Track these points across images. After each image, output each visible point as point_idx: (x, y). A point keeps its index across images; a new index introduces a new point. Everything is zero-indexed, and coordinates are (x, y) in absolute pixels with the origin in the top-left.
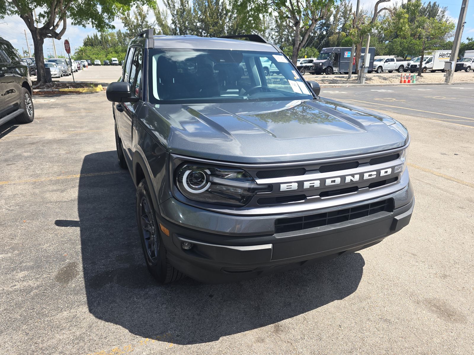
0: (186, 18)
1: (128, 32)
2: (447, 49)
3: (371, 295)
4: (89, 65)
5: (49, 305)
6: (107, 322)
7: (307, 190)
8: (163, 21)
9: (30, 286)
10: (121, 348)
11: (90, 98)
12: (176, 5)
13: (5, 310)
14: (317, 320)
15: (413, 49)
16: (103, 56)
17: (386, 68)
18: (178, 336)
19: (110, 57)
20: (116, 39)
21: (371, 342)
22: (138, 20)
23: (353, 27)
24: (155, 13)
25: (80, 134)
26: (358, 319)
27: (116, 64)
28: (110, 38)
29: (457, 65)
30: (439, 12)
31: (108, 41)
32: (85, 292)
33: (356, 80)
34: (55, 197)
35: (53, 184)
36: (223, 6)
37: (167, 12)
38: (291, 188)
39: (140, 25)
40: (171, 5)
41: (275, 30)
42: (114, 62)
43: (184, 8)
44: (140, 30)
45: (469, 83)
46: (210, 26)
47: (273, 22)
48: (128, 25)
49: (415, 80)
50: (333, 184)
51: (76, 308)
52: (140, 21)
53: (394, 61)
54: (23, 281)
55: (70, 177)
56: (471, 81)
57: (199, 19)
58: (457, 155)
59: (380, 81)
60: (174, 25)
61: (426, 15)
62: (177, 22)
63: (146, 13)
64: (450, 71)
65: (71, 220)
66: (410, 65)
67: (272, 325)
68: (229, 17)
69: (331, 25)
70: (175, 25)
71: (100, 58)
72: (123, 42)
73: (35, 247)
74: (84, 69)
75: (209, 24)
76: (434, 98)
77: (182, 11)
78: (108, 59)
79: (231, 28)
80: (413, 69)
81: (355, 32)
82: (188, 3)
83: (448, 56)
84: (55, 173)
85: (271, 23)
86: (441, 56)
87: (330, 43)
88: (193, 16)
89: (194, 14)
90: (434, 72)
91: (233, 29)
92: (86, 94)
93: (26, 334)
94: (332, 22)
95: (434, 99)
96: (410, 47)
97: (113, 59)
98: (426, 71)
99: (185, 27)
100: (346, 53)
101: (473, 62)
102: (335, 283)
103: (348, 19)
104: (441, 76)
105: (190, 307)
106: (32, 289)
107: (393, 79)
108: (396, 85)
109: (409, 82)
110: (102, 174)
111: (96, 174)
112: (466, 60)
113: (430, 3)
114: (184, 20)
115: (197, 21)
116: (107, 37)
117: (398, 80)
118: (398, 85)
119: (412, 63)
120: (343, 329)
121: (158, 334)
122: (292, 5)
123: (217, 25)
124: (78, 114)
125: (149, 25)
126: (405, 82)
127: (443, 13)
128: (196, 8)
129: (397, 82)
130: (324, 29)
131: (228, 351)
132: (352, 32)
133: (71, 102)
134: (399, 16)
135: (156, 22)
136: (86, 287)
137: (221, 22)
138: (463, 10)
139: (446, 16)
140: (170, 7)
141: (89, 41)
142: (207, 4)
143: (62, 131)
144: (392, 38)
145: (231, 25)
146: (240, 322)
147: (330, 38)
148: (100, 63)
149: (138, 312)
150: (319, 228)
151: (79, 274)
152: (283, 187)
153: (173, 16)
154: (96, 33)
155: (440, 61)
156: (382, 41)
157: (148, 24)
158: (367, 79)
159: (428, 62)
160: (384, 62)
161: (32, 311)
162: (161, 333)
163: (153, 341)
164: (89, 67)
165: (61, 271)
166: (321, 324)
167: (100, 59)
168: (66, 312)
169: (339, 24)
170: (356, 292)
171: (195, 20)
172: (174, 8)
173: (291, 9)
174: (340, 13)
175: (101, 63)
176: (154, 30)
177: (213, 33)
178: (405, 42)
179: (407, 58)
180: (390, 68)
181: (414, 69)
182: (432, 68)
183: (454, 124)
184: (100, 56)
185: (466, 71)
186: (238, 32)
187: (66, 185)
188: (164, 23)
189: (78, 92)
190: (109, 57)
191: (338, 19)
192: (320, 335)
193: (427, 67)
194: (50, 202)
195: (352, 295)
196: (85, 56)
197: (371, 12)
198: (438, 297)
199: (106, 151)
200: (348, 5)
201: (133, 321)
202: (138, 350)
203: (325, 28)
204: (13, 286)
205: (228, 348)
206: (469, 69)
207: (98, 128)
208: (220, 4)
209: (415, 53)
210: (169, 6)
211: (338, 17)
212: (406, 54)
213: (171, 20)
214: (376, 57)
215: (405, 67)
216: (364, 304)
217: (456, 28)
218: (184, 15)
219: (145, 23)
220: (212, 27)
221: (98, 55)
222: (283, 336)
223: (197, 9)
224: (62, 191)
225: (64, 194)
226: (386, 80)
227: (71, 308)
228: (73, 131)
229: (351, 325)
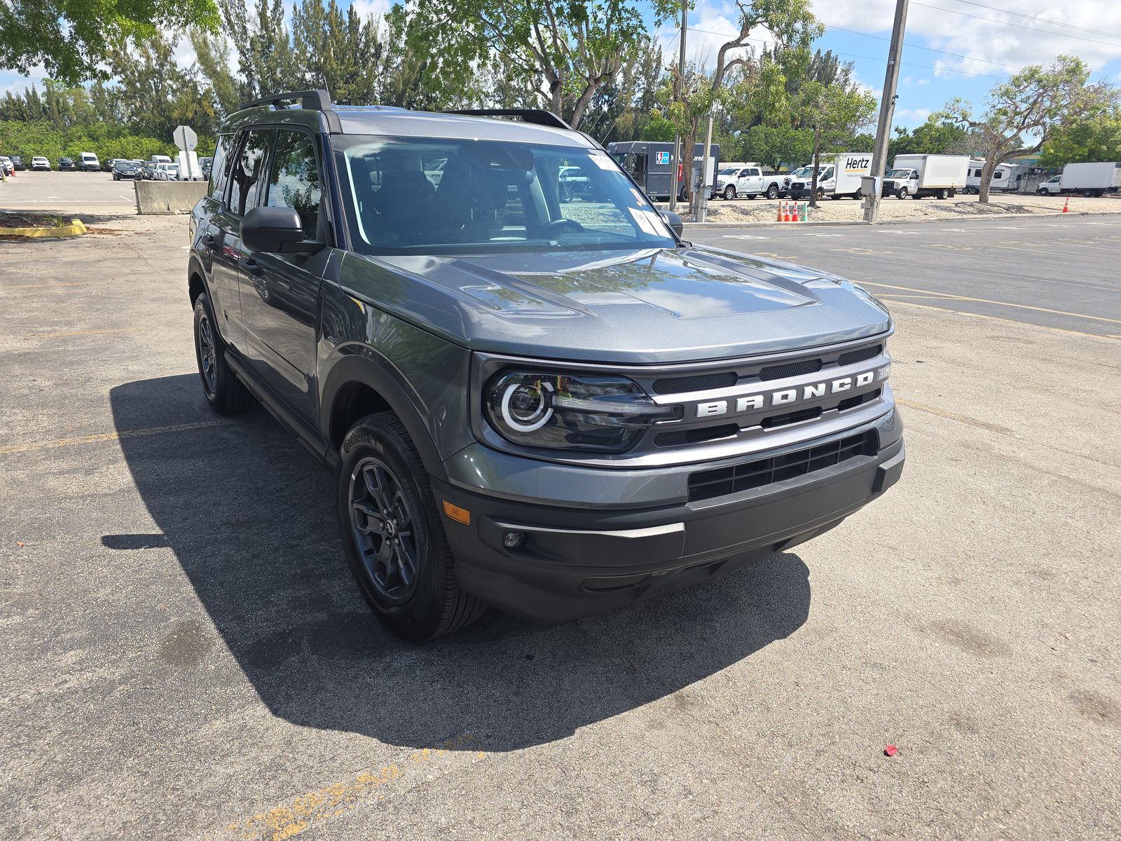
0: (275, 60)
1: (123, 87)
2: (858, 151)
3: (835, 625)
4: (17, 168)
5: (171, 711)
6: (324, 729)
7: (742, 414)
8: (216, 63)
9: (105, 679)
10: (375, 774)
11: (59, 251)
12: (248, 26)
13: (64, 733)
14: (751, 679)
15: (792, 150)
16: (54, 145)
17: (743, 189)
18: (488, 737)
19: (76, 149)
20: (89, 104)
21: (860, 705)
22: (148, 58)
23: (676, 98)
24: (194, 43)
25: (72, 339)
26: (825, 668)
27: (92, 169)
28: (71, 102)
29: (885, 183)
30: (838, 72)
31: (67, 110)
32: (246, 679)
33: (687, 213)
34: (74, 485)
35: (56, 458)
36: (367, 35)
37: (225, 43)
38: (715, 411)
39: (155, 71)
40: (236, 28)
41: (494, 96)
42: (87, 163)
43: (270, 35)
44: (155, 82)
45: (910, 222)
46: (338, 81)
47: (488, 80)
48: (123, 71)
49: (806, 214)
50: (785, 401)
51: (239, 710)
52: (154, 62)
53: (758, 175)
54: (82, 670)
55: (92, 440)
56: (913, 218)
57: (309, 64)
58: (922, 362)
59: (735, 216)
60: (247, 76)
61: (813, 77)
62: (253, 67)
63: (170, 42)
64: (873, 197)
65: (141, 533)
66: (791, 183)
67: (669, 696)
68: (384, 63)
69: (619, 91)
70: (250, 76)
71: (48, 151)
72: (109, 113)
73: (77, 598)
74: (8, 179)
75: (336, 75)
76: (851, 251)
77: (265, 42)
78: (70, 155)
79: (391, 88)
80: (797, 192)
81: (680, 110)
82: (279, 25)
83: (863, 166)
84: (50, 432)
85: (485, 80)
86: (850, 164)
87: (618, 131)
88: (294, 56)
89: (296, 51)
90: (838, 199)
91: (394, 90)
92: (44, 241)
93: (143, 775)
94: (621, 84)
95: (852, 255)
96: (786, 146)
97: (85, 154)
98: (823, 197)
99: (274, 80)
100: (659, 155)
101: (911, 178)
102: (764, 611)
103: (653, 79)
104: (854, 209)
105: (493, 682)
106: (112, 686)
107: (761, 214)
108: (771, 226)
109: (795, 218)
110: (174, 428)
111: (159, 429)
112: (898, 174)
113: (819, 52)
114: (273, 64)
115: (304, 69)
116: (65, 99)
117: (771, 214)
118: (775, 224)
119: (794, 179)
120: (803, 687)
121: (445, 739)
122: (541, 42)
123: (355, 79)
124: (46, 291)
125: (179, 73)
126: (787, 218)
127: (847, 75)
128: (302, 37)
129: (769, 218)
130: (604, 100)
131: (600, 751)
132: (674, 110)
133: (10, 261)
134: (768, 78)
135: (198, 65)
136: (243, 667)
137: (364, 73)
138: (891, 70)
139: (852, 82)
140: (234, 32)
141: (12, 107)
142: (327, 28)
143: (19, 333)
144: (748, 125)
145: (389, 80)
146: (604, 697)
147: (617, 120)
148: (47, 164)
149: (385, 703)
150: (760, 488)
151: (215, 644)
152: (703, 410)
153: (242, 52)
154: (34, 89)
155: (849, 176)
156: (727, 132)
157: (177, 70)
158: (710, 213)
159: (825, 178)
160: (739, 177)
161: (134, 729)
162: (451, 736)
163: (440, 752)
164: (18, 173)
165: (168, 641)
166: (760, 684)
167: (47, 153)
168: (218, 722)
169: (637, 90)
170: (807, 622)
171: (300, 65)
172: (246, 33)
173: (539, 51)
174: (637, 65)
175: (51, 163)
176: (195, 86)
177: (346, 98)
178: (775, 133)
179: (781, 169)
180: (752, 189)
181: (800, 191)
182: (834, 190)
183: (902, 303)
184: (46, 147)
185: (900, 198)
186: (407, 99)
187: (91, 458)
188: (218, 69)
189: (19, 236)
190: (73, 150)
191: (634, 78)
192: (765, 703)
193: (825, 188)
194: (67, 498)
195: (802, 629)
196: (6, 146)
197: (700, 67)
198: (953, 617)
199: (159, 376)
200: (653, 49)
201: (380, 721)
202: (414, 772)
203: (606, 97)
204: (61, 683)
205: (598, 745)
206: (904, 192)
207: (114, 325)
208: (361, 30)
209: (796, 157)
210: (232, 27)
211: (633, 73)
212: (779, 160)
213: (238, 64)
214: (722, 166)
215: (780, 187)
216: (828, 641)
217: (879, 107)
218: (270, 52)
219: (168, 67)
220: (345, 83)
221: (40, 143)
222: (696, 712)
223: (303, 40)
224: (88, 472)
225: (96, 478)
226: (747, 214)
227: (227, 713)
228: (50, 332)
229: (815, 679)
